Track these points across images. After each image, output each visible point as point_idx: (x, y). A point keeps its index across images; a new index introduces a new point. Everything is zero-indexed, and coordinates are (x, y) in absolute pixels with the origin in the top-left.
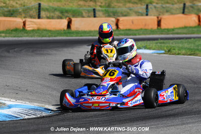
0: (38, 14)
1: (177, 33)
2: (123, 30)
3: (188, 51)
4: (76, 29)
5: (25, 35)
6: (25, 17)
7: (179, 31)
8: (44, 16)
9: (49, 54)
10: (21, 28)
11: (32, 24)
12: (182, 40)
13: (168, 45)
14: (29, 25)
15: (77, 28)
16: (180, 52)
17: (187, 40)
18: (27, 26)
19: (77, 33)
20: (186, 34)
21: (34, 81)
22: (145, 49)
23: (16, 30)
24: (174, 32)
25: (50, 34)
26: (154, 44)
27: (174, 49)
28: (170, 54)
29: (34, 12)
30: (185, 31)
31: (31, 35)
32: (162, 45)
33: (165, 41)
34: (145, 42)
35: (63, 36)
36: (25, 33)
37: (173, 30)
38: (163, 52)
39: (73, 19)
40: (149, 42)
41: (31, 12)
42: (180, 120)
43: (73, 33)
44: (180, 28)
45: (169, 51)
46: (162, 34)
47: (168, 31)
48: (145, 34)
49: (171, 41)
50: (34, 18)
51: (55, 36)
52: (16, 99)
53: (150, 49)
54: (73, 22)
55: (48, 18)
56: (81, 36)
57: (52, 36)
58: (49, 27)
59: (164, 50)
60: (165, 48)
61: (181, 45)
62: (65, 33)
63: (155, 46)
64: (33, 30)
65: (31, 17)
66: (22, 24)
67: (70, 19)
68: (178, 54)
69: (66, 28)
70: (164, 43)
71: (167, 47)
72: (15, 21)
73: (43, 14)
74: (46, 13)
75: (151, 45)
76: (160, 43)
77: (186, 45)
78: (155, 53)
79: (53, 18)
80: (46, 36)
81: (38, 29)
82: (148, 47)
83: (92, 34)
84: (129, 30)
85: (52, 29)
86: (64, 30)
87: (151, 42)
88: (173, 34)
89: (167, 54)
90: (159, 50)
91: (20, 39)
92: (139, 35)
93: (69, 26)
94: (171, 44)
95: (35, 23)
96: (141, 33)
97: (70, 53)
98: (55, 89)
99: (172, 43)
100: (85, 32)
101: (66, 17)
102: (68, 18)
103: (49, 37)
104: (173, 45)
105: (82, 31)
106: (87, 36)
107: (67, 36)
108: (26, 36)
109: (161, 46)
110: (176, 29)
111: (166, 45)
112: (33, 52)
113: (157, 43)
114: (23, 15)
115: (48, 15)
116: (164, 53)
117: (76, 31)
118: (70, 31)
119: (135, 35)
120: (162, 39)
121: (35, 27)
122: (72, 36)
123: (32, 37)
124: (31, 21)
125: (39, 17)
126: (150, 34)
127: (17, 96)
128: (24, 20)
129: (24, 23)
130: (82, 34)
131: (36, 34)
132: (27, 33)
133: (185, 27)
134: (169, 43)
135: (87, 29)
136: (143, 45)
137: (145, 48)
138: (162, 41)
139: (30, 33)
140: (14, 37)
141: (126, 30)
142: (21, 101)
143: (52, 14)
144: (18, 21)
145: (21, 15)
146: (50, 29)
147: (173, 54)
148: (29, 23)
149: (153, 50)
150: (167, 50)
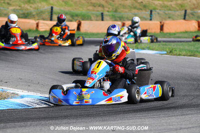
1: (179, 37)
3: (188, 52)
4: (84, 31)
6: (38, 19)
7: (180, 35)
10: (35, 29)
11: (45, 25)
12: (182, 43)
13: (170, 47)
15: (86, 30)
16: (180, 53)
17: (187, 43)
18: (40, 28)
20: (186, 38)
21: (45, 75)
22: (148, 50)
23: (30, 31)
24: (175, 36)
26: (157, 46)
27: (175, 51)
28: (171, 55)
29: (47, 15)
30: (186, 35)
33: (167, 44)
34: (149, 43)
37: (175, 34)
38: (165, 52)
39: (82, 22)
41: (44, 16)
42: (180, 112)
43: (82, 34)
44: (181, 33)
45: (171, 52)
46: (164, 37)
47: (170, 35)
49: (173, 44)
50: (47, 20)
52: (29, 90)
53: (153, 50)
54: (82, 25)
56: (90, 37)
59: (166, 51)
60: (167, 49)
61: (181, 47)
65: (44, 19)
66: (36, 26)
67: (79, 21)
68: (179, 55)
70: (166, 45)
72: (29, 23)
75: (154, 46)
76: (163, 45)
77: (187, 47)
78: (157, 54)
82: (151, 48)
83: (99, 36)
88: (174, 38)
89: (169, 54)
90: (161, 51)
93: (78, 28)
95: (47, 25)
102: (77, 21)
104: (174, 47)
106: (94, 37)
109: (163, 47)
110: (178, 33)
111: (168, 47)
113: (159, 45)
116: (166, 54)
117: (85, 33)
118: (79, 32)
120: (164, 41)
121: (47, 28)
124: (44, 23)
125: (51, 20)
127: (29, 88)
128: (37, 21)
130: (91, 36)
133: (186, 32)
134: (171, 45)
135: (95, 31)
136: (147, 46)
138: (164, 43)
142: (33, 93)
145: (35, 17)
147: (174, 55)
148: (42, 25)
149: (156, 50)
150: (169, 51)
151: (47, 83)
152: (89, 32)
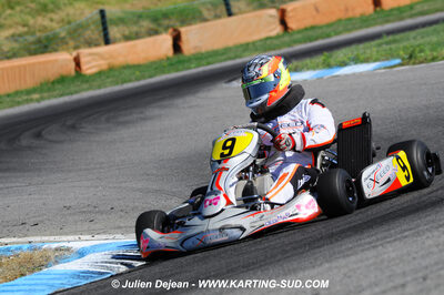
0: (102, 34)
1: (423, 13)
2: (299, 32)
4: (193, 51)
5: (85, 86)
6: (76, 48)
7: (426, 7)
8: (118, 36)
9: (145, 119)
10: (73, 73)
11: (95, 59)
12: (435, 26)
13: (405, 44)
14: (89, 62)
15: (195, 48)
16: (435, 54)
18: (84, 67)
19: (199, 58)
21: (123, 185)
22: (356, 63)
23: (62, 80)
24: (414, 11)
25: (138, 73)
26: (375, 49)
27: (422, 51)
28: (414, 64)
29: (94, 32)
31: (95, 83)
32: (393, 46)
33: (398, 37)
34: (353, 47)
35: (169, 72)
36: (82, 82)
37: (411, 7)
38: (398, 61)
39: (183, 30)
40: (361, 46)
41: (87, 34)
43: (189, 60)
45: (410, 57)
46: (388, 22)
47: (400, 12)
48: (349, 30)
49: (412, 34)
50: (97, 45)
51: (151, 77)
52: (93, 233)
53: (366, 61)
54: (184, 37)
55: (127, 38)
56: (209, 64)
57: (143, 77)
58: (132, 59)
59: (398, 56)
60: (401, 53)
61: (434, 39)
62: (172, 65)
63: (378, 52)
64: (100, 73)
65: (90, 44)
66: (73, 65)
67: (175, 30)
68: (434, 59)
69: (170, 52)
70: (395, 41)
71: (405, 48)
72: (56, 61)
73: (114, 31)
74: (121, 27)
75: (368, 51)
76: (387, 43)
78: (380, 69)
79: (137, 36)
80: (130, 81)
81: (111, 69)
82: (362, 57)
83: (232, 55)
84: (313, 28)
85: (142, 62)
86: (168, 58)
87: (367, 44)
88: (411, 16)
89: (408, 64)
90: (387, 59)
91: (75, 97)
92: (337, 34)
93: (177, 47)
94: (413, 40)
95: (101, 56)
96: (341, 29)
97: (190, 107)
98: (174, 194)
99: (414, 38)
100: (214, 54)
101: (166, 29)
102: (170, 30)
103: (137, 79)
104: (417, 42)
105: (208, 52)
106: (221, 61)
107: (178, 70)
108: (88, 89)
109: (391, 49)
110: (418, 3)
111: (401, 45)
112: (108, 120)
113: (380, 45)
114: (72, 43)
115: (127, 33)
116: (401, 65)
117: (194, 55)
118: (180, 57)
119: (328, 36)
120: (389, 33)
121: (103, 64)
122: (190, 68)
123: (99, 87)
124: (90, 54)
125: (107, 42)
126: (361, 28)
127: (93, 226)
128: (75, 54)
129: (77, 62)
130: (210, 59)
131: (109, 80)
132: (87, 81)
134: (408, 39)
135: (218, 45)
136: (350, 55)
137: (357, 60)
138: (391, 38)
139: (93, 80)
140: (62, 95)
141: (306, 29)
142: (104, 237)
143: (135, 29)
144: (62, 59)
145: (67, 43)
146: (136, 62)
147: (421, 62)
148: (89, 58)
149: (375, 61)
150: (406, 57)
151: (131, 205)
152: (203, 51)
